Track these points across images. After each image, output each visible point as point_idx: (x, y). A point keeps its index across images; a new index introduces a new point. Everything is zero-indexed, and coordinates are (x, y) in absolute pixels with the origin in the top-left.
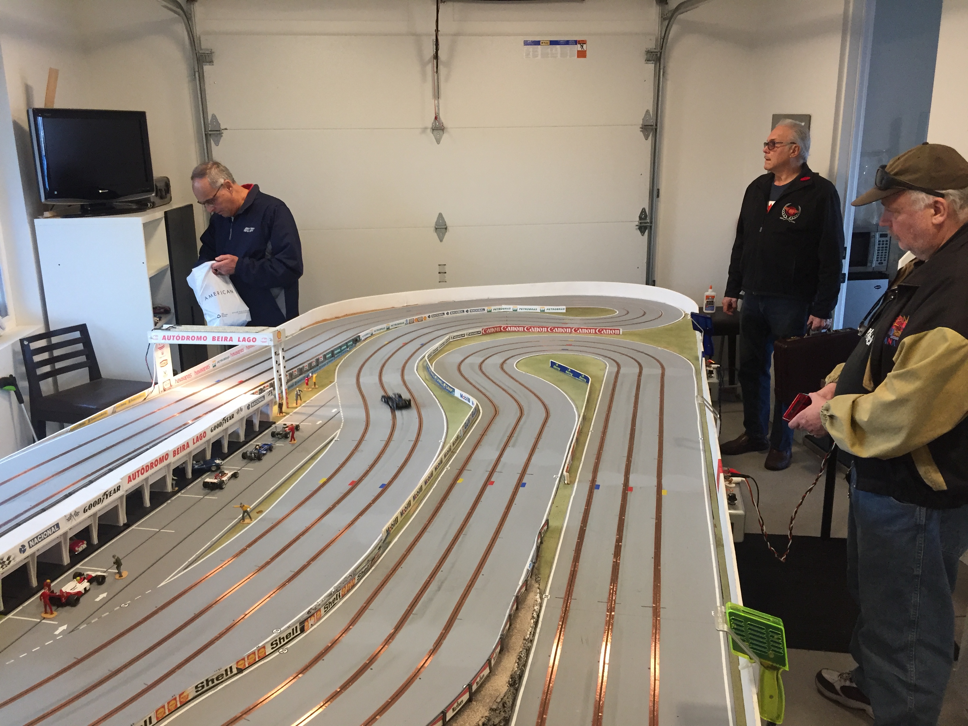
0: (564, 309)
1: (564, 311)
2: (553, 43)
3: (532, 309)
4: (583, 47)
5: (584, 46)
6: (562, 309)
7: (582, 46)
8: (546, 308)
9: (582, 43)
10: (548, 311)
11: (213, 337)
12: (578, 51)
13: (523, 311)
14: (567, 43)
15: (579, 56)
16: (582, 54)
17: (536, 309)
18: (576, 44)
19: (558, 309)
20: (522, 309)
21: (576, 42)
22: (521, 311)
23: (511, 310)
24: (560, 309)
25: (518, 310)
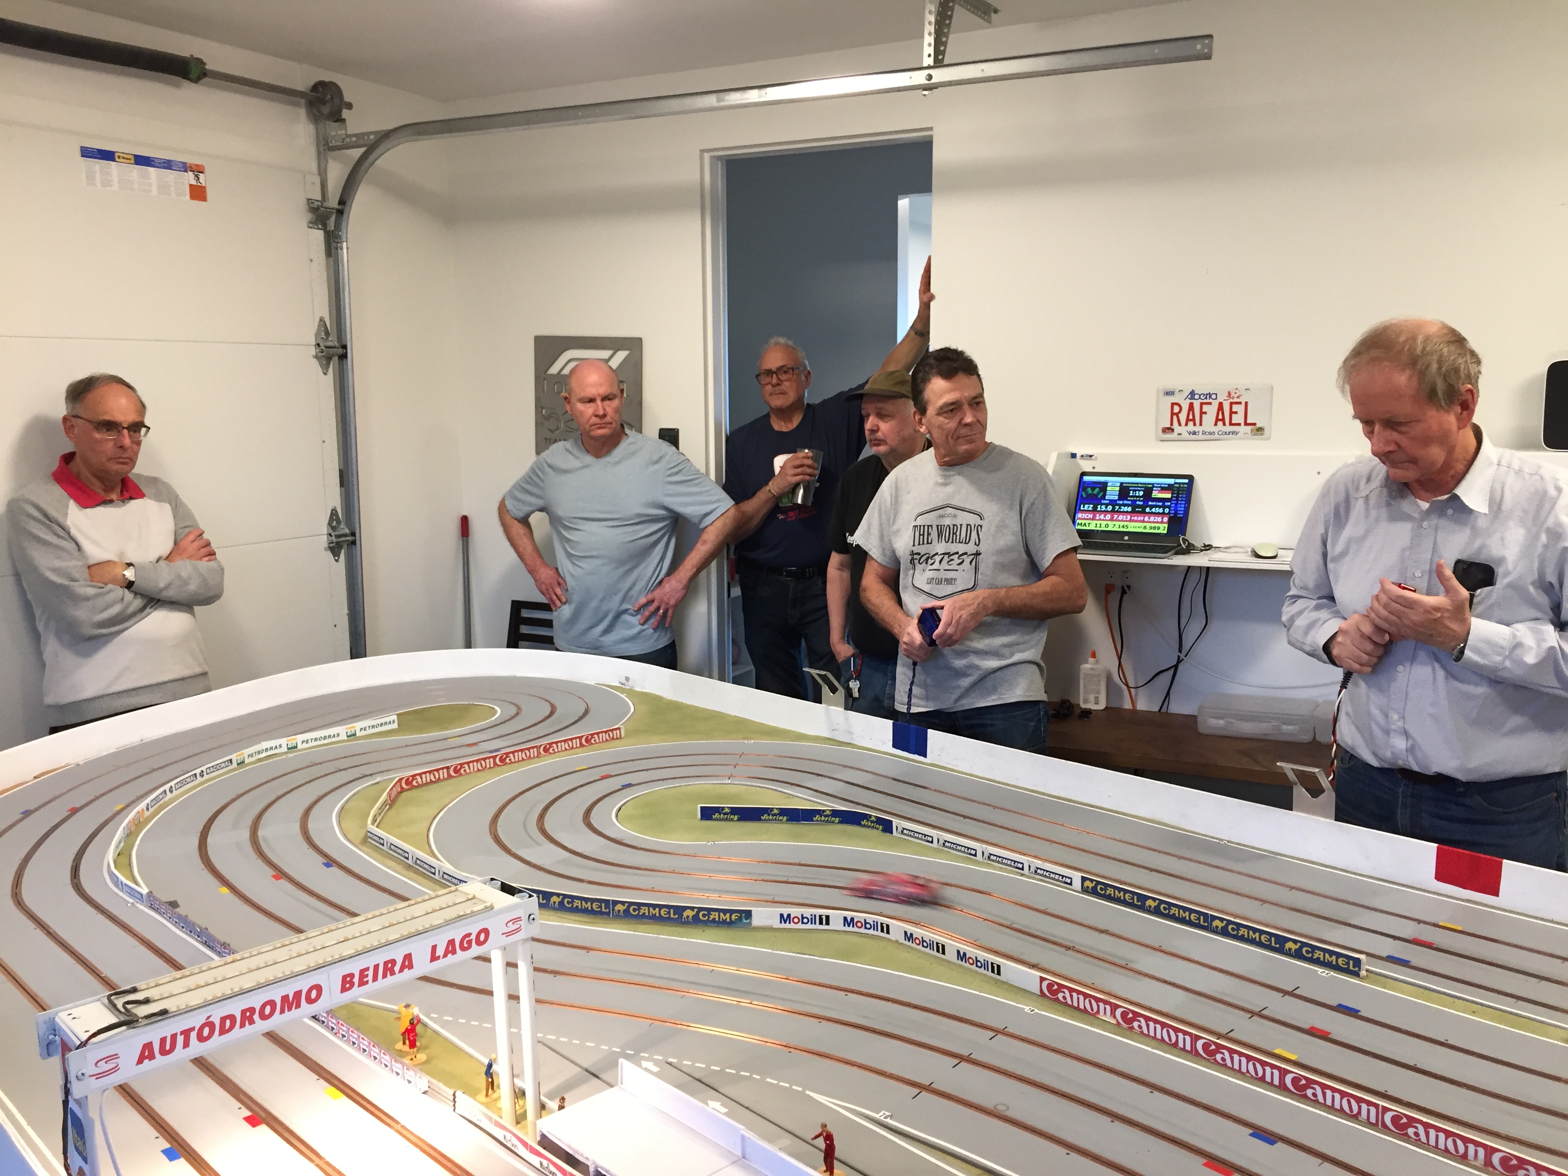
0: (394, 722)
1: (395, 726)
2: (142, 161)
3: (330, 736)
4: (198, 178)
5: (201, 176)
6: (390, 721)
7: (196, 176)
8: (358, 726)
9: (198, 170)
10: (363, 733)
11: (344, 978)
12: (191, 185)
13: (310, 744)
14: (168, 165)
15: (193, 197)
16: (198, 193)
17: (338, 735)
18: (186, 171)
19: (382, 725)
20: (307, 742)
21: (185, 167)
22: (305, 745)
23: (284, 749)
24: (386, 723)
25: (300, 746)
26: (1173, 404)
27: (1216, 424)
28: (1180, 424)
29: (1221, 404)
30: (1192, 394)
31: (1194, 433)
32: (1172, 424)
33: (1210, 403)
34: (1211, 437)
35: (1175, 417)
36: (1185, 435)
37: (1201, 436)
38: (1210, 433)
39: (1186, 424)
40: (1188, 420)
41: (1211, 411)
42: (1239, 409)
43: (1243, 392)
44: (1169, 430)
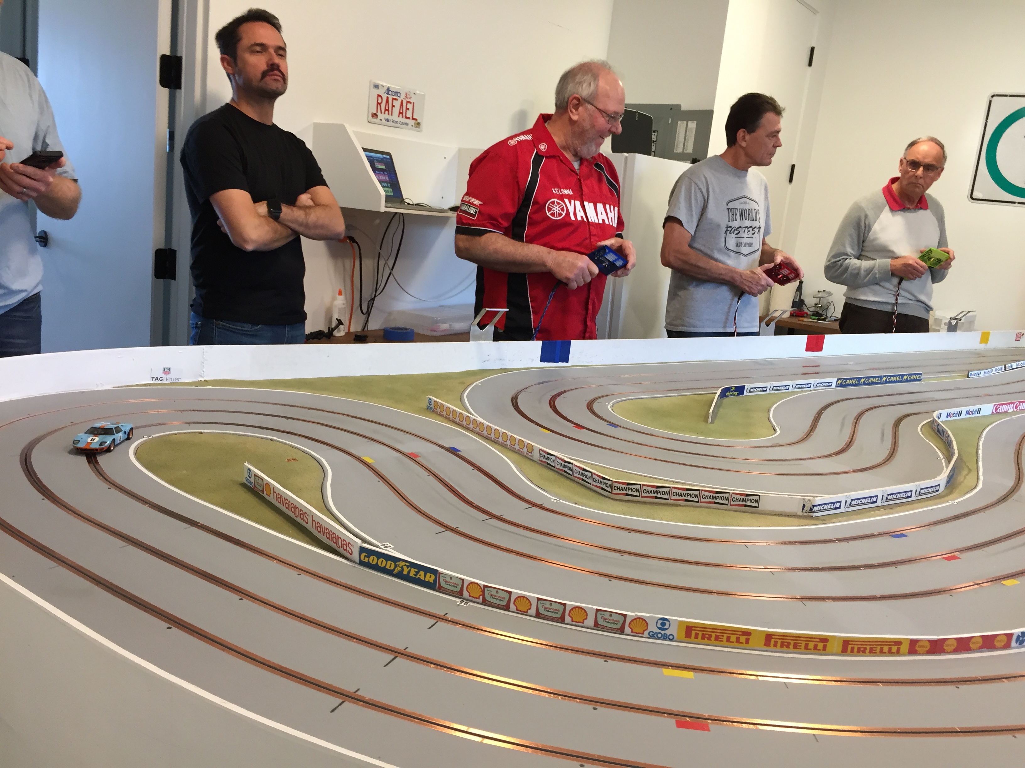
26: (379, 96)
27: (399, 116)
28: (381, 113)
29: (402, 101)
30: (388, 89)
31: (388, 120)
32: (377, 112)
33: (396, 100)
34: (396, 125)
35: (379, 105)
36: (384, 121)
37: (391, 124)
38: (396, 122)
39: (385, 113)
40: (386, 110)
41: (397, 104)
42: (410, 106)
43: (413, 95)
44: (375, 115)
